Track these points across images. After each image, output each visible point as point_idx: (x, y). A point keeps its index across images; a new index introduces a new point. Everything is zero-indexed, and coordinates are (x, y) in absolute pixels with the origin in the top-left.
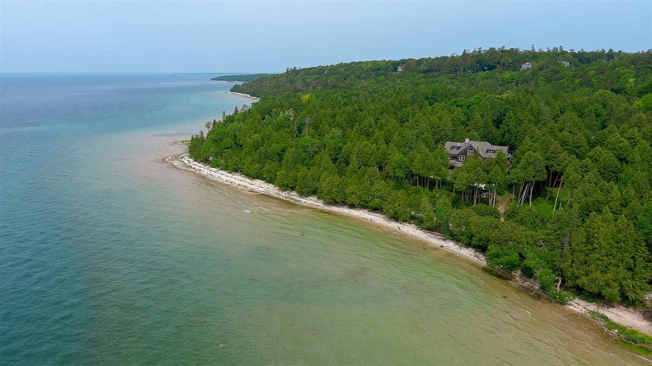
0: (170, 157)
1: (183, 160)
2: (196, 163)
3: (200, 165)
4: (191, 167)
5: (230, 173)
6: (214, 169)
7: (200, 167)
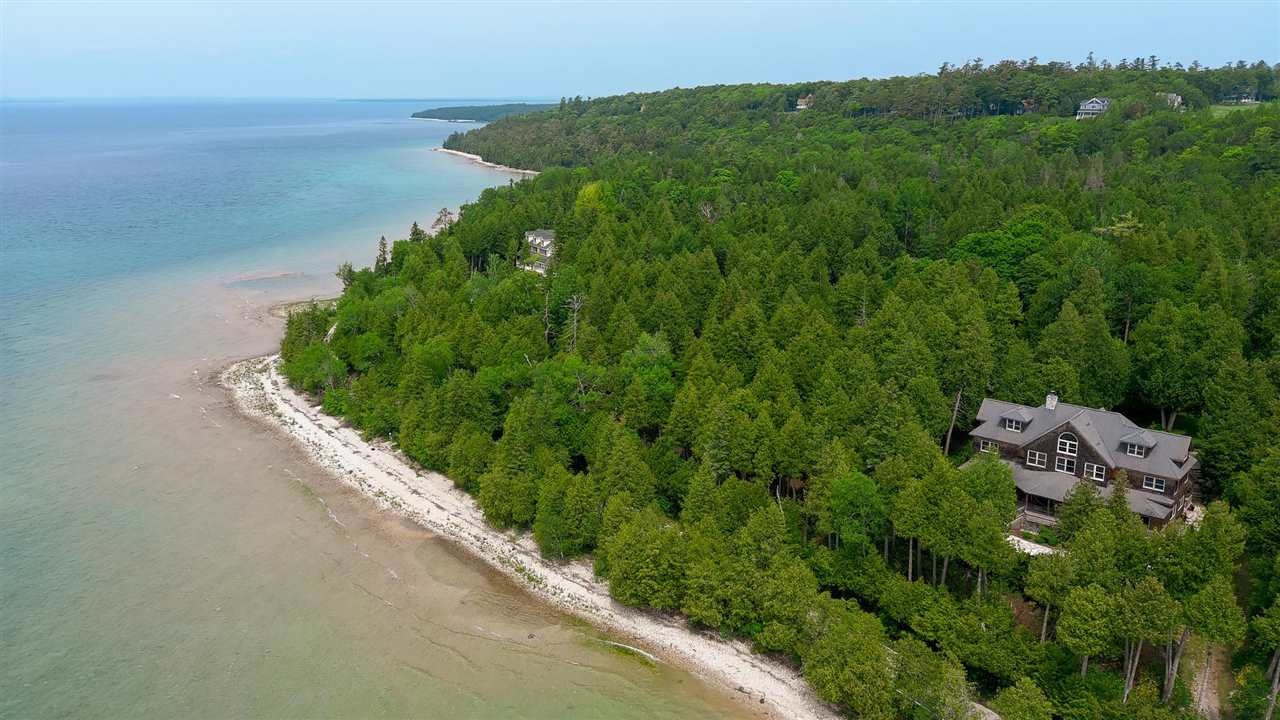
0: (234, 367)
1: (263, 378)
2: (289, 394)
3: (299, 401)
4: (272, 407)
5: (368, 440)
6: (330, 422)
7: (297, 410)
